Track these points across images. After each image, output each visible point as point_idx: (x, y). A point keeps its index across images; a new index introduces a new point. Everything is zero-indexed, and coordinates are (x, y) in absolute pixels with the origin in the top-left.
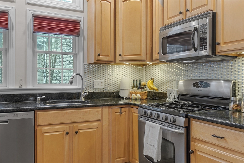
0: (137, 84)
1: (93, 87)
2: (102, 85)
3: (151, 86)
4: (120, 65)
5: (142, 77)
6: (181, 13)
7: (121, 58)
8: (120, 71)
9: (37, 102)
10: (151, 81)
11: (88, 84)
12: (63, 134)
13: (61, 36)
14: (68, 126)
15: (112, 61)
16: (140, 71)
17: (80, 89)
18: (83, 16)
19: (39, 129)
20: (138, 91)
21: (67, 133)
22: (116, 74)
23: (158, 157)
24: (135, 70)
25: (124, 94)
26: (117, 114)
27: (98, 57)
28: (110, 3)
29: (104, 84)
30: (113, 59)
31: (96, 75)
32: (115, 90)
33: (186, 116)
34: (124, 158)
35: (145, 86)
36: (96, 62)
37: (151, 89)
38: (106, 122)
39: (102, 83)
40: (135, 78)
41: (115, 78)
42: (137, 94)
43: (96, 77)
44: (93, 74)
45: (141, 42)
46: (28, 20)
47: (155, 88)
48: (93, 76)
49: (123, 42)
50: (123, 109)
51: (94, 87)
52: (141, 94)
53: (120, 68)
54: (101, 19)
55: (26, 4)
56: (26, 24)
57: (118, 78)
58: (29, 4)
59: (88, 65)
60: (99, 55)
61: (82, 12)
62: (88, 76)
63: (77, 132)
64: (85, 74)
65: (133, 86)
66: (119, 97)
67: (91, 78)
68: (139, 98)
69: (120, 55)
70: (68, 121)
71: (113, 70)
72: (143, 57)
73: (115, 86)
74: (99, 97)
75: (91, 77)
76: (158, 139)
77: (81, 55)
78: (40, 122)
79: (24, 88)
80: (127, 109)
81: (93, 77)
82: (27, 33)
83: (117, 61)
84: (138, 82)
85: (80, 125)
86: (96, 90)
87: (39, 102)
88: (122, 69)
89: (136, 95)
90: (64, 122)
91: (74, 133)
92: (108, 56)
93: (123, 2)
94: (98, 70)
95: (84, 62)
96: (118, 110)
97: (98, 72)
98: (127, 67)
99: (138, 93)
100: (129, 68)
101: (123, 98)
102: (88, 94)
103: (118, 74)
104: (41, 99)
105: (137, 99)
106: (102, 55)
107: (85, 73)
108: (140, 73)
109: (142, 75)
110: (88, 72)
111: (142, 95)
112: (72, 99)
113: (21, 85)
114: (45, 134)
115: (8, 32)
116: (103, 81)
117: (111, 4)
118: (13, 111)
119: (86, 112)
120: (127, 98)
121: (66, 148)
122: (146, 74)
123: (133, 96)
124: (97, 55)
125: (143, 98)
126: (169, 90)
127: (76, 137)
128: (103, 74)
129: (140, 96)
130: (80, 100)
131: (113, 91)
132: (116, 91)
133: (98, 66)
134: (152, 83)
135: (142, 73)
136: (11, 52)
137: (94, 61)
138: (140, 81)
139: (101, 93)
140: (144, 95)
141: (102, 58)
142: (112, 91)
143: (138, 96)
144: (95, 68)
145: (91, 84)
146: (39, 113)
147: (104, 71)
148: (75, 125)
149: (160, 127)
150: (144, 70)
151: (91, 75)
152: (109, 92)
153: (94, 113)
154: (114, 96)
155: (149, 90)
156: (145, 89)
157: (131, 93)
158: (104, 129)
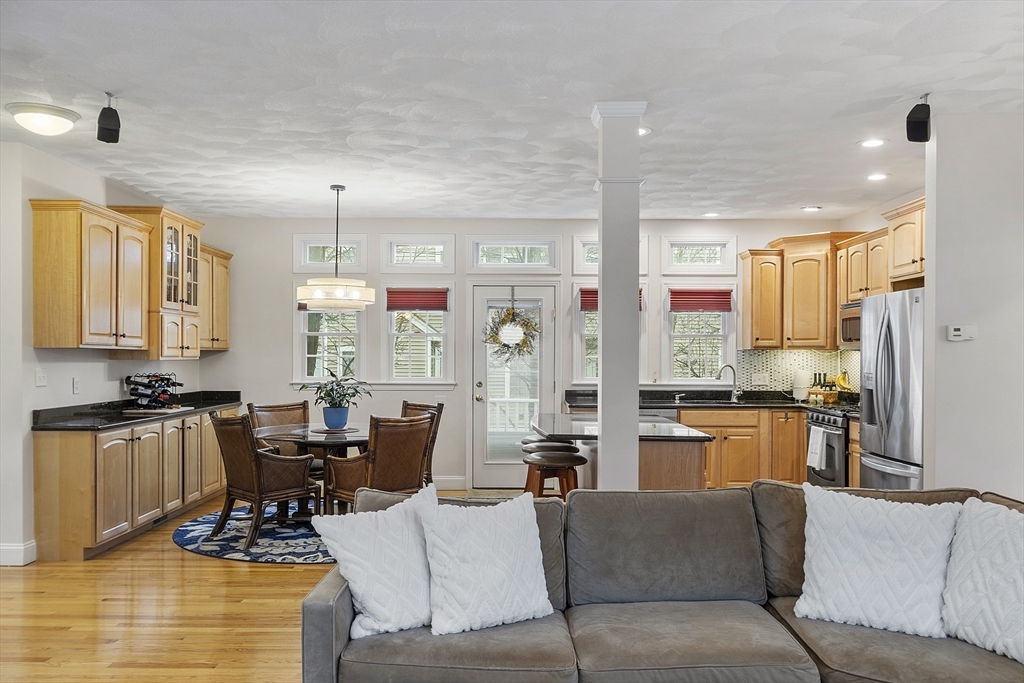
0: (820, 380)
1: (751, 383)
2: (764, 381)
3: (842, 383)
5: (835, 368)
6: (861, 290)
7: (789, 343)
8: (795, 360)
9: (677, 400)
10: (841, 375)
11: (744, 379)
14: (715, 429)
15: (778, 347)
16: (831, 359)
17: (731, 386)
18: (735, 284)
20: (820, 390)
22: (788, 364)
23: (821, 465)
24: (823, 357)
25: (799, 395)
26: (781, 419)
27: (756, 341)
28: (774, 265)
29: (768, 378)
30: (779, 344)
31: (755, 366)
32: (786, 388)
33: (845, 416)
35: (833, 383)
36: (753, 348)
37: (842, 388)
38: (765, 428)
39: (764, 377)
41: (787, 371)
42: (819, 396)
43: (755, 369)
44: (751, 365)
45: (818, 320)
46: (664, 297)
47: (847, 386)
48: (751, 368)
49: (793, 320)
50: (789, 414)
51: (753, 384)
53: (795, 354)
54: (761, 290)
55: (661, 276)
56: (661, 302)
57: (791, 370)
58: (664, 275)
59: (743, 353)
60: (757, 339)
61: (735, 276)
62: (743, 368)
63: (726, 438)
64: (739, 365)
65: (814, 383)
66: (793, 399)
67: (748, 371)
68: (821, 401)
69: (789, 339)
70: (715, 424)
71: (782, 359)
72: (821, 342)
73: (787, 382)
74: (760, 398)
75: (747, 369)
77: (732, 338)
79: (658, 383)
80: (796, 414)
82: (663, 313)
83: (785, 347)
84: (822, 376)
85: (729, 430)
86: (755, 388)
88: (799, 355)
89: (817, 397)
90: (710, 424)
91: (723, 439)
92: (771, 339)
93: (792, 264)
94: (759, 359)
95: (737, 348)
96: (783, 415)
98: (807, 352)
99: (820, 394)
100: (811, 354)
101: (798, 401)
102: (742, 393)
103: (791, 365)
104: (681, 398)
105: (818, 402)
106: (762, 340)
107: (739, 363)
108: (831, 362)
109: (835, 365)
110: (743, 361)
111: (826, 396)
112: (723, 399)
113: (655, 380)
115: (641, 313)
116: (767, 375)
117: (776, 266)
119: (738, 414)
120: (803, 401)
122: (841, 364)
123: (813, 397)
124: (754, 338)
125: (827, 402)
127: (725, 444)
128: (767, 365)
129: (822, 399)
130: (732, 401)
131: (783, 390)
132: (788, 390)
133: (758, 353)
134: (844, 379)
135: (835, 362)
137: (750, 347)
138: (825, 375)
139: (762, 392)
140: (830, 397)
141: (761, 343)
142: (781, 390)
143: (820, 397)
144: (754, 357)
145: (748, 379)
146: (683, 412)
147: (768, 360)
148: (724, 429)
149: (822, 431)
150: (839, 357)
151: (747, 366)
152: (775, 392)
153: (748, 416)
154: (785, 398)
155: (839, 390)
156: (834, 388)
157: (810, 394)
158: (762, 437)
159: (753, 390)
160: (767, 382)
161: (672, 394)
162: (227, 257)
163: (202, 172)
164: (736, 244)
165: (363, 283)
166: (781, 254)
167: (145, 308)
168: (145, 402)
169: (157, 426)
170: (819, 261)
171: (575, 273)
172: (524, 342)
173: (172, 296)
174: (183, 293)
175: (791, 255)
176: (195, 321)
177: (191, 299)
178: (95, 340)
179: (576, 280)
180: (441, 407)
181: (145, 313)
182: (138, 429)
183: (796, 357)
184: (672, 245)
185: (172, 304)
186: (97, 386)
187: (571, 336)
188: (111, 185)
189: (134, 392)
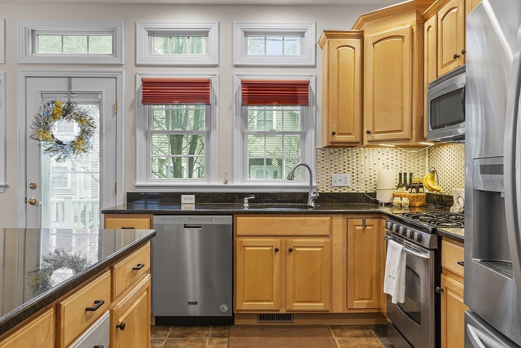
0: (405, 181)
1: (331, 184)
2: (346, 182)
3: (430, 184)
4: (379, 149)
5: (422, 168)
6: (456, 57)
7: (370, 138)
8: (379, 159)
9: (245, 205)
10: (429, 175)
11: (323, 179)
12: (271, 250)
13: (283, 108)
14: (278, 240)
15: (357, 143)
16: (418, 157)
18: (314, 74)
19: (239, 240)
20: (405, 192)
21: (277, 250)
22: (372, 164)
23: (398, 297)
24: (409, 156)
25: (383, 198)
26: (358, 228)
27: (332, 137)
28: (354, 48)
29: (349, 179)
30: (358, 139)
31: (336, 166)
32: (371, 190)
33: (434, 231)
34: (371, 301)
35: (422, 184)
36: (330, 145)
37: (430, 189)
38: (338, 239)
39: (346, 178)
40: (409, 169)
41: (371, 171)
42: (404, 199)
43: (336, 169)
44: (332, 164)
45: (402, 108)
46: (236, 89)
47: (436, 187)
48: (332, 167)
49: (373, 111)
50: (368, 221)
51: (333, 185)
52: (410, 198)
53: (379, 152)
54: (338, 77)
55: (232, 67)
56: (233, 96)
57: (375, 171)
58: (237, 66)
59: (323, 150)
60: (334, 134)
61: (314, 67)
62: (323, 167)
63: (291, 250)
64: (318, 164)
65: (399, 184)
66: (376, 202)
67: (327, 171)
68: (406, 204)
69: (368, 132)
70: (278, 233)
71: (366, 157)
72: (405, 134)
73: (371, 183)
74: (341, 201)
75: (327, 169)
76: (398, 268)
77: (311, 135)
78: (240, 231)
79: (229, 184)
80: (375, 221)
81: (332, 169)
82: (234, 107)
83: (366, 143)
85: (295, 240)
86: (336, 190)
87: (247, 205)
88: (383, 154)
89: (401, 199)
90: (273, 233)
91: (288, 251)
92: (350, 134)
93: (374, 44)
94: (339, 157)
95: (315, 145)
96: (360, 222)
97: (339, 161)
98: (392, 150)
99: (405, 196)
100: (396, 152)
102: (318, 195)
103: (375, 164)
104: (250, 201)
105: (403, 205)
106: (339, 134)
107: (319, 162)
108: (418, 161)
109: (422, 164)
110: (323, 160)
111: (412, 199)
112: (297, 203)
113: (226, 181)
114: (247, 248)
115: (211, 108)
116: (349, 175)
117: (356, 49)
118: (207, 213)
119: (305, 222)
120: (388, 205)
121: (276, 271)
122: (430, 162)
123: (397, 200)
124: (331, 133)
125: (414, 205)
126: (456, 192)
127: (291, 257)
128: (349, 164)
129: (408, 202)
130: (308, 205)
131: (366, 191)
132: (371, 192)
133: (340, 150)
134: (433, 179)
135: (422, 161)
136: (214, 135)
137: (327, 143)
138: (411, 175)
139: (344, 194)
140: (416, 200)
141: (338, 138)
142: (364, 192)
143: (405, 201)
144: (334, 155)
145: (327, 179)
146: (240, 219)
147: (350, 159)
148: (289, 240)
149: (401, 249)
150: (427, 155)
151: (327, 166)
152: (357, 194)
153: (317, 224)
154: (368, 201)
155: (427, 191)
156: (421, 190)
157: (394, 196)
158: (334, 249)
159: (334, 191)
160: (349, 184)
161: (242, 196)
166: (361, 36)
170: (402, 37)
171: (138, 62)
172: (80, 138)
175: (372, 34)
183: (380, 156)
184: (246, 33)
187: (134, 133)
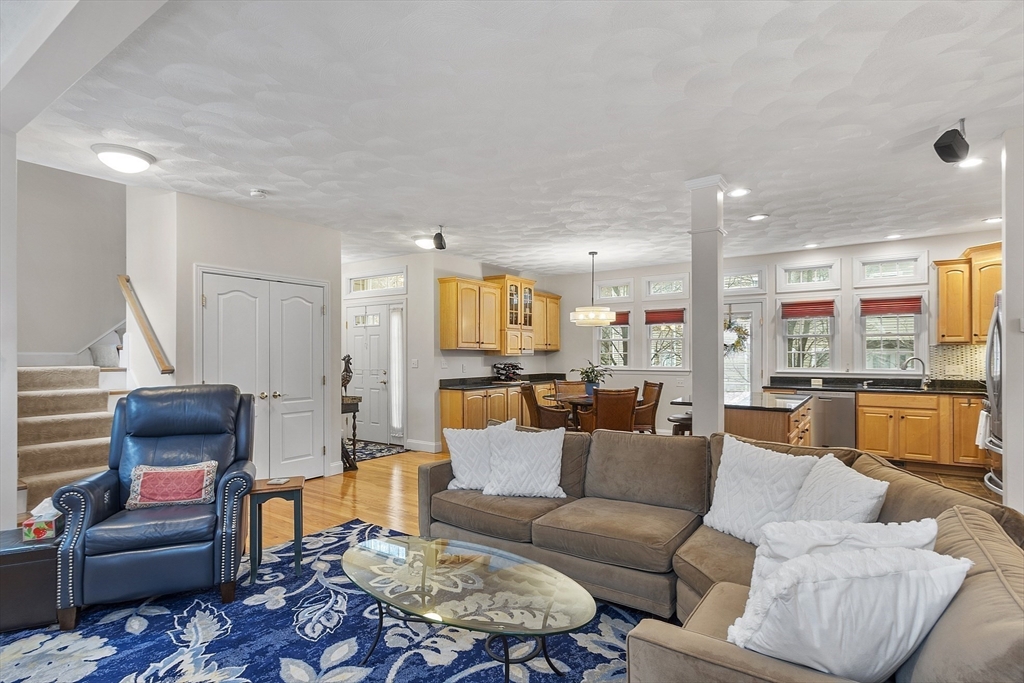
1: (944, 373)
7: (976, 339)
9: (864, 386)
11: (936, 369)
12: (886, 417)
14: (892, 410)
15: (967, 343)
18: (927, 290)
19: (860, 409)
21: (891, 417)
26: (963, 405)
27: (942, 338)
28: (962, 272)
29: (963, 370)
30: (967, 340)
31: (949, 359)
36: (940, 344)
38: (945, 412)
39: (959, 369)
43: (949, 362)
44: (945, 358)
46: (855, 305)
48: (945, 360)
49: (980, 319)
50: (973, 400)
51: (946, 375)
54: (947, 294)
55: (852, 290)
56: (853, 310)
58: (856, 288)
59: (935, 348)
60: (943, 336)
62: (936, 360)
63: (903, 417)
67: (941, 363)
69: (976, 335)
70: (893, 406)
74: (954, 387)
77: (924, 336)
78: (861, 403)
79: (851, 372)
81: (945, 362)
82: (854, 318)
85: (908, 411)
86: (949, 377)
87: (867, 386)
90: (888, 406)
91: (900, 418)
92: (960, 336)
93: (980, 269)
94: (953, 353)
95: (929, 343)
96: (966, 400)
97: (953, 355)
104: (869, 384)
106: (949, 336)
107: (930, 357)
110: (936, 355)
113: (848, 369)
114: (868, 415)
115: (835, 318)
116: (962, 366)
117: (964, 272)
119: (915, 399)
121: (891, 431)
124: (941, 335)
127: (903, 422)
128: (962, 358)
130: (922, 387)
131: (981, 379)
133: (953, 347)
136: (837, 338)
137: (938, 343)
139: (956, 381)
141: (947, 339)
142: (979, 380)
144: (947, 351)
145: (940, 370)
146: (861, 395)
147: (964, 354)
148: (901, 410)
151: (940, 359)
152: (972, 381)
153: (930, 401)
158: (941, 419)
159: (947, 379)
160: (962, 373)
161: (861, 381)
162: (558, 298)
163: (518, 254)
164: (925, 257)
165: (608, 309)
166: (969, 262)
167: (498, 328)
168: (503, 378)
169: (503, 390)
171: (778, 291)
172: (738, 342)
173: (513, 321)
174: (521, 319)
175: (979, 261)
176: (530, 334)
177: (528, 321)
178: (466, 345)
179: (778, 297)
180: (661, 384)
181: (498, 332)
182: (490, 391)
184: (864, 264)
185: (514, 326)
186: (479, 369)
187: (775, 338)
188: (485, 266)
189: (498, 372)
